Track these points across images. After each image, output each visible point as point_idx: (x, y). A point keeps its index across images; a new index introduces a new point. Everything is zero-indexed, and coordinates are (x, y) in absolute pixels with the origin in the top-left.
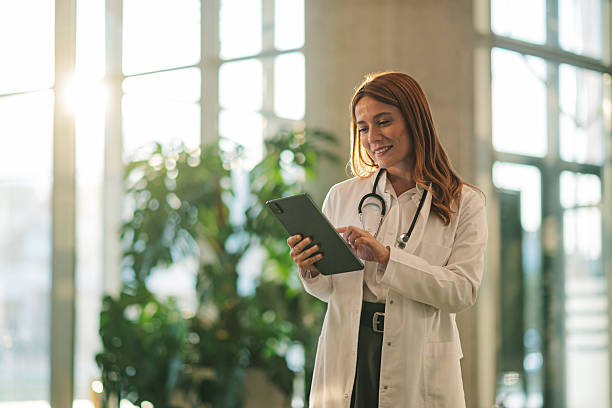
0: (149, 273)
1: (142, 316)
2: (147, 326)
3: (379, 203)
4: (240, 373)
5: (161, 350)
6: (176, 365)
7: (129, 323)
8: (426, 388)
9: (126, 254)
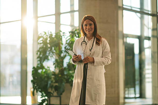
0: (43, 62)
1: (42, 71)
2: (43, 74)
3: (85, 43)
4: (64, 84)
5: (46, 79)
6: (49, 82)
7: (39, 73)
8: (97, 79)
9: (38, 58)
